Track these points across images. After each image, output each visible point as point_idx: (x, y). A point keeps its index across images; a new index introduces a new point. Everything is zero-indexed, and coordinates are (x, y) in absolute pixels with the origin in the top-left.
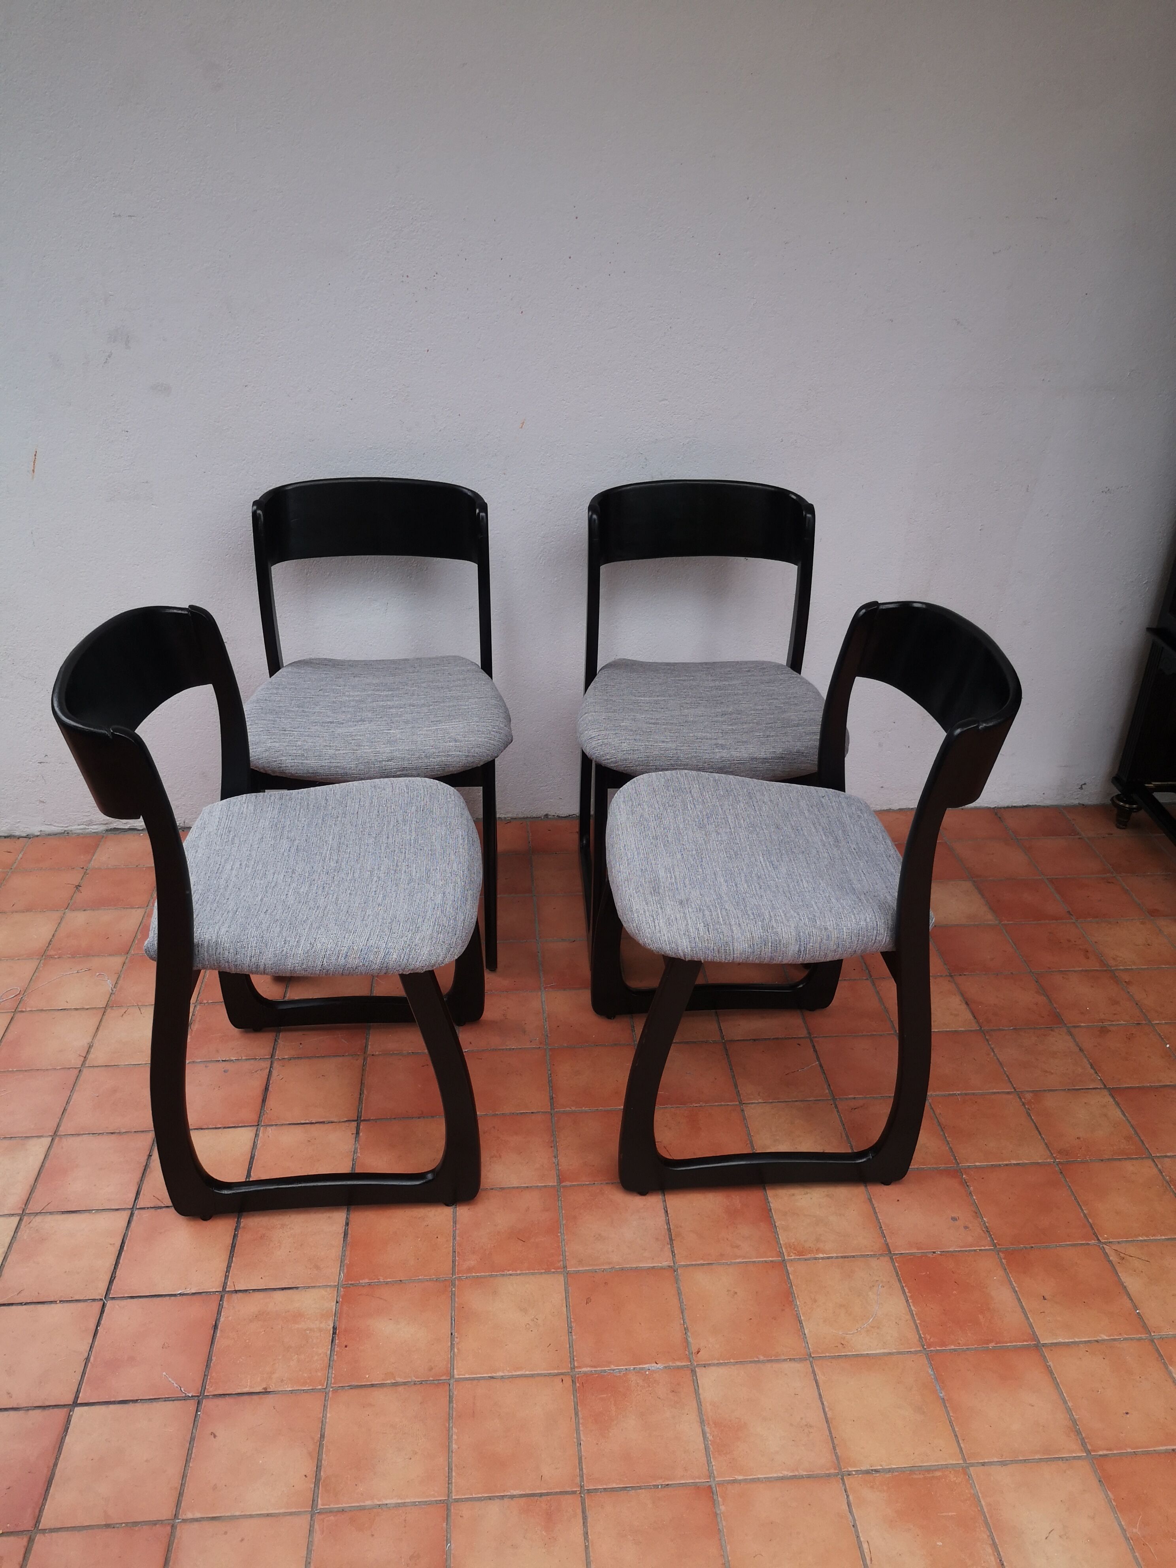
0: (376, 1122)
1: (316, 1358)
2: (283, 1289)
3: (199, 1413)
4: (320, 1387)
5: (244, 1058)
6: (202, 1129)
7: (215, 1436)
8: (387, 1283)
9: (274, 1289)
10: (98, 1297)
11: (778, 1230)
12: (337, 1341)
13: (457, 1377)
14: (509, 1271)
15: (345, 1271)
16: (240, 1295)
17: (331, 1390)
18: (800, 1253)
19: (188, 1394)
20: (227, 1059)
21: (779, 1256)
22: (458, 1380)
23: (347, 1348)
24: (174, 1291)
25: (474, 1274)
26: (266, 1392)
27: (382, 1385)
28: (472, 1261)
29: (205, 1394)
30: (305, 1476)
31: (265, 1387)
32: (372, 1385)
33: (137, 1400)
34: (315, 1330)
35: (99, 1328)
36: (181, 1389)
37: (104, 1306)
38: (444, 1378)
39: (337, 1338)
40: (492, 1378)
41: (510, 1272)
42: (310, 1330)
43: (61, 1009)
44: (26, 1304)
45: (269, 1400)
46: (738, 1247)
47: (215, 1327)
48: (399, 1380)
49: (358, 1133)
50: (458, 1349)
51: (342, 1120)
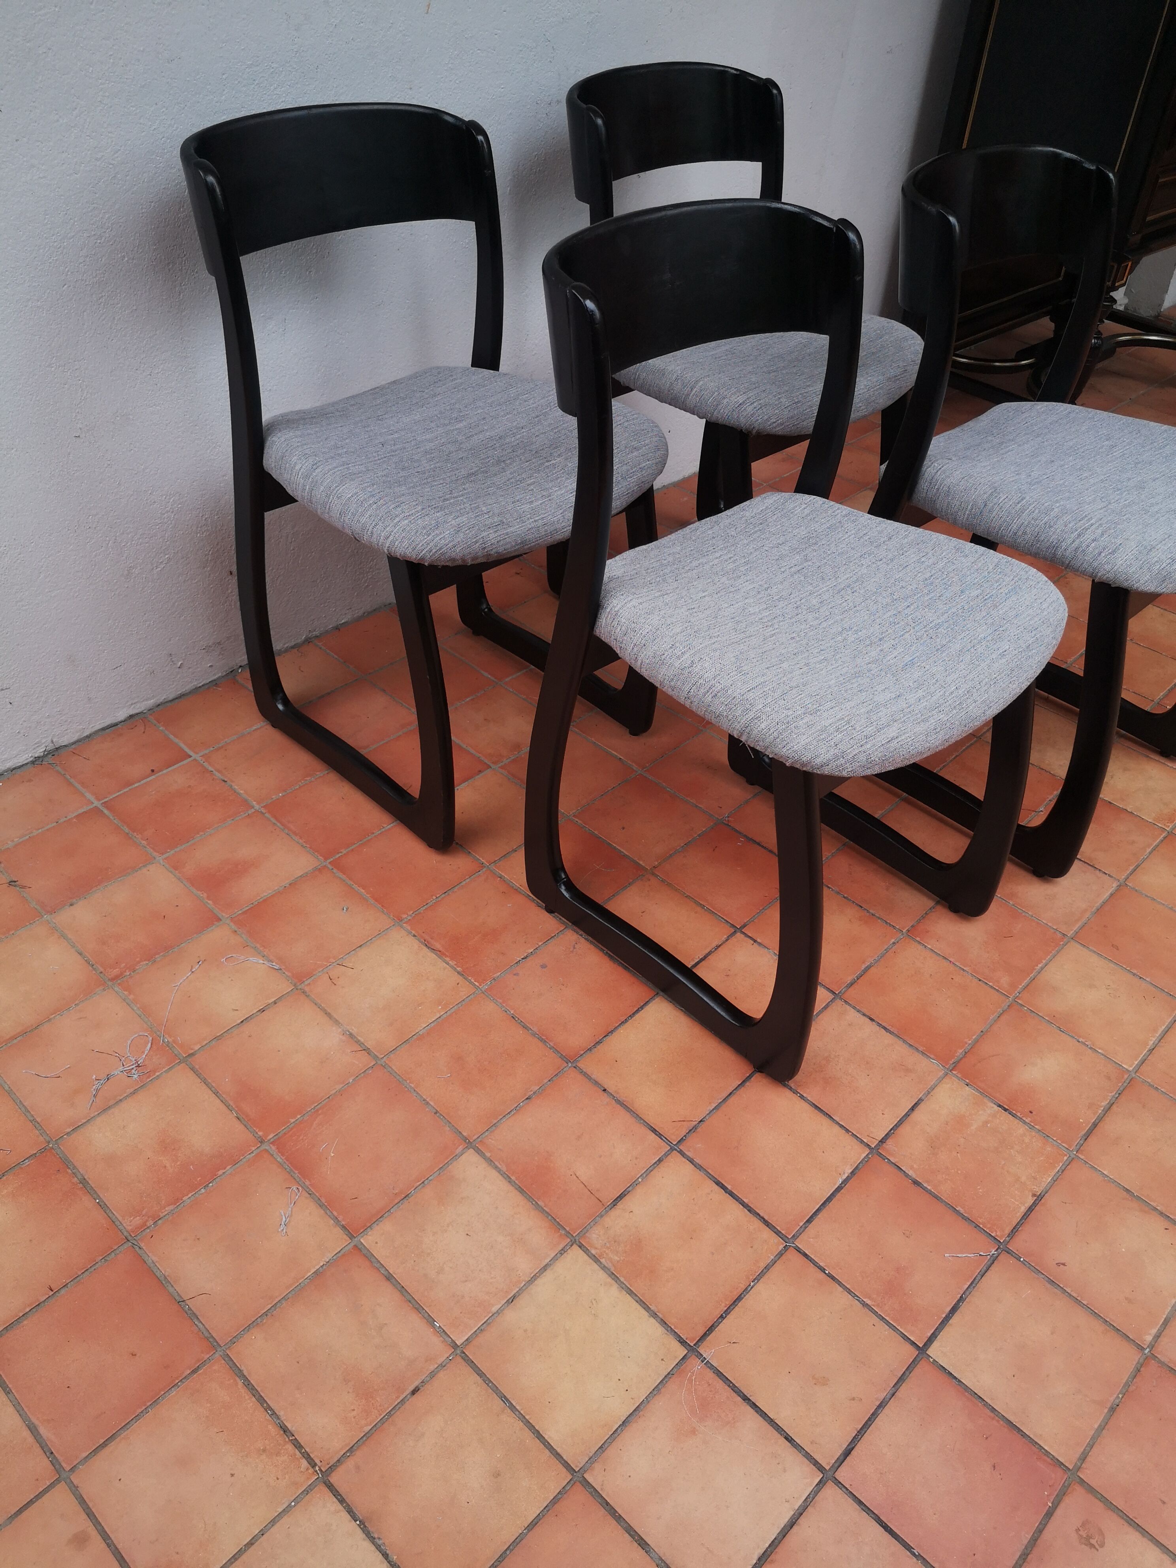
0: (753, 921)
1: (1027, 1140)
2: (913, 1109)
3: (1022, 1259)
4: (1065, 1158)
5: (540, 944)
6: (612, 1032)
7: (1064, 1264)
8: (977, 1041)
9: (907, 1115)
10: (781, 1247)
11: (1135, 813)
12: (1019, 1114)
13: (1131, 1069)
14: (1037, 966)
15: (932, 1056)
16: (889, 1142)
17: (1075, 1153)
18: (1171, 820)
19: (991, 1254)
20: (525, 955)
21: (1163, 832)
22: (1137, 1069)
23: (1034, 1113)
24: (835, 1184)
25: (1020, 987)
26: (1039, 1198)
27: (1100, 1119)
28: (1005, 980)
29: (1002, 1241)
30: (1166, 1229)
31: (1031, 1194)
32: (1095, 1125)
33: (961, 1297)
34: (990, 1119)
35: (827, 1272)
36: (980, 1255)
37: (798, 1250)
38: (1126, 1076)
39: (1014, 1112)
40: (1151, 1051)
41: (1040, 966)
42: (987, 1122)
43: (242, 1022)
44: (727, 1312)
45: (1051, 1200)
46: (1133, 842)
47: (916, 1183)
48: (1104, 1103)
49: (755, 941)
50: (1100, 1049)
51: (724, 939)
